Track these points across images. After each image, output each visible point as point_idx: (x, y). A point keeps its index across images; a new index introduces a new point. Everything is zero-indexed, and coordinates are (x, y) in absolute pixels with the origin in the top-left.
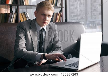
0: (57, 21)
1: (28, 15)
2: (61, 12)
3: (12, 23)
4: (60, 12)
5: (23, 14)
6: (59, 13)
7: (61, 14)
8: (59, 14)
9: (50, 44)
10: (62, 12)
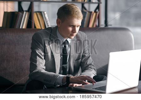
0: (91, 26)
1: (46, 16)
2: (97, 11)
3: (22, 29)
4: (95, 11)
5: (39, 14)
6: (93, 12)
7: (98, 13)
8: (95, 14)
9: (78, 62)
10: (99, 10)
